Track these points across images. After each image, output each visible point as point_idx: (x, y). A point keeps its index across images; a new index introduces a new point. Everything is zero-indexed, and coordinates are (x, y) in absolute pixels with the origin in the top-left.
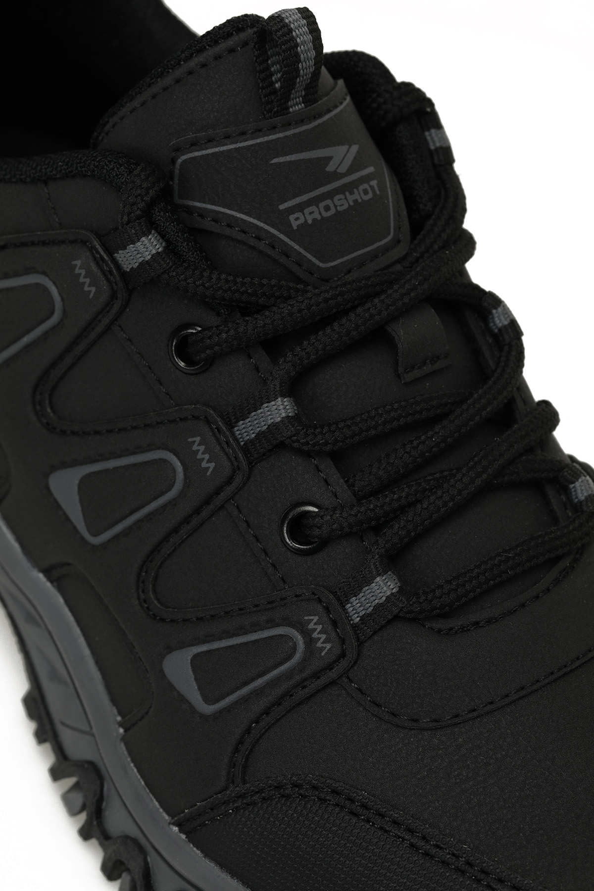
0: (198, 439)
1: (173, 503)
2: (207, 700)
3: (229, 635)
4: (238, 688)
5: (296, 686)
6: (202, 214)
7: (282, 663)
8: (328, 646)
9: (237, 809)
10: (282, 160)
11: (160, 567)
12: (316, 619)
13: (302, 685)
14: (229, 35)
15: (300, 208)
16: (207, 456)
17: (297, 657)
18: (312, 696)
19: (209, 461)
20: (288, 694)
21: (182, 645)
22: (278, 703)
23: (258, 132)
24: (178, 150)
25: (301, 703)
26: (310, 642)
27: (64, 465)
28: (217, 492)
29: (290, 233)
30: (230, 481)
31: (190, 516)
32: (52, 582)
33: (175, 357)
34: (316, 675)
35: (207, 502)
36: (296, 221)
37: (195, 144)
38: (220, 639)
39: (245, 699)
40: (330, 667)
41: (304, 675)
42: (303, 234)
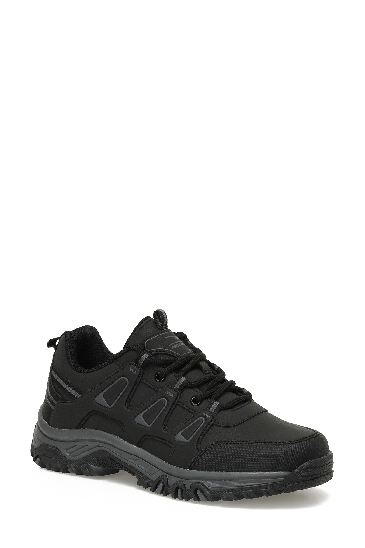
0: (168, 392)
1: (166, 407)
2: (187, 439)
3: (187, 426)
4: (193, 434)
5: (205, 428)
6: (153, 351)
7: (201, 424)
8: (209, 417)
9: (201, 455)
10: (166, 337)
11: (167, 423)
12: (205, 413)
13: (206, 427)
14: (141, 324)
15: (173, 345)
16: (171, 394)
17: (204, 422)
18: (209, 429)
19: (172, 394)
20: (204, 430)
21: (178, 432)
22: (202, 433)
23: (159, 333)
24: (145, 341)
25: (207, 431)
26: (205, 417)
27: (138, 414)
28: (175, 401)
29: (172, 350)
30: (177, 398)
31: (172, 406)
32: (139, 447)
33: (157, 380)
34: (209, 424)
35: (173, 404)
36: (173, 348)
37: (148, 339)
38: (186, 427)
39: (196, 434)
40: (211, 421)
41: (206, 424)
42: (175, 350)
